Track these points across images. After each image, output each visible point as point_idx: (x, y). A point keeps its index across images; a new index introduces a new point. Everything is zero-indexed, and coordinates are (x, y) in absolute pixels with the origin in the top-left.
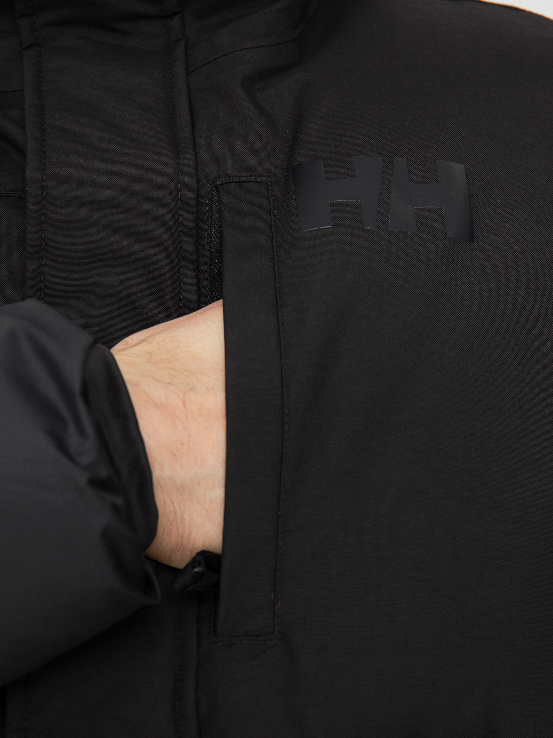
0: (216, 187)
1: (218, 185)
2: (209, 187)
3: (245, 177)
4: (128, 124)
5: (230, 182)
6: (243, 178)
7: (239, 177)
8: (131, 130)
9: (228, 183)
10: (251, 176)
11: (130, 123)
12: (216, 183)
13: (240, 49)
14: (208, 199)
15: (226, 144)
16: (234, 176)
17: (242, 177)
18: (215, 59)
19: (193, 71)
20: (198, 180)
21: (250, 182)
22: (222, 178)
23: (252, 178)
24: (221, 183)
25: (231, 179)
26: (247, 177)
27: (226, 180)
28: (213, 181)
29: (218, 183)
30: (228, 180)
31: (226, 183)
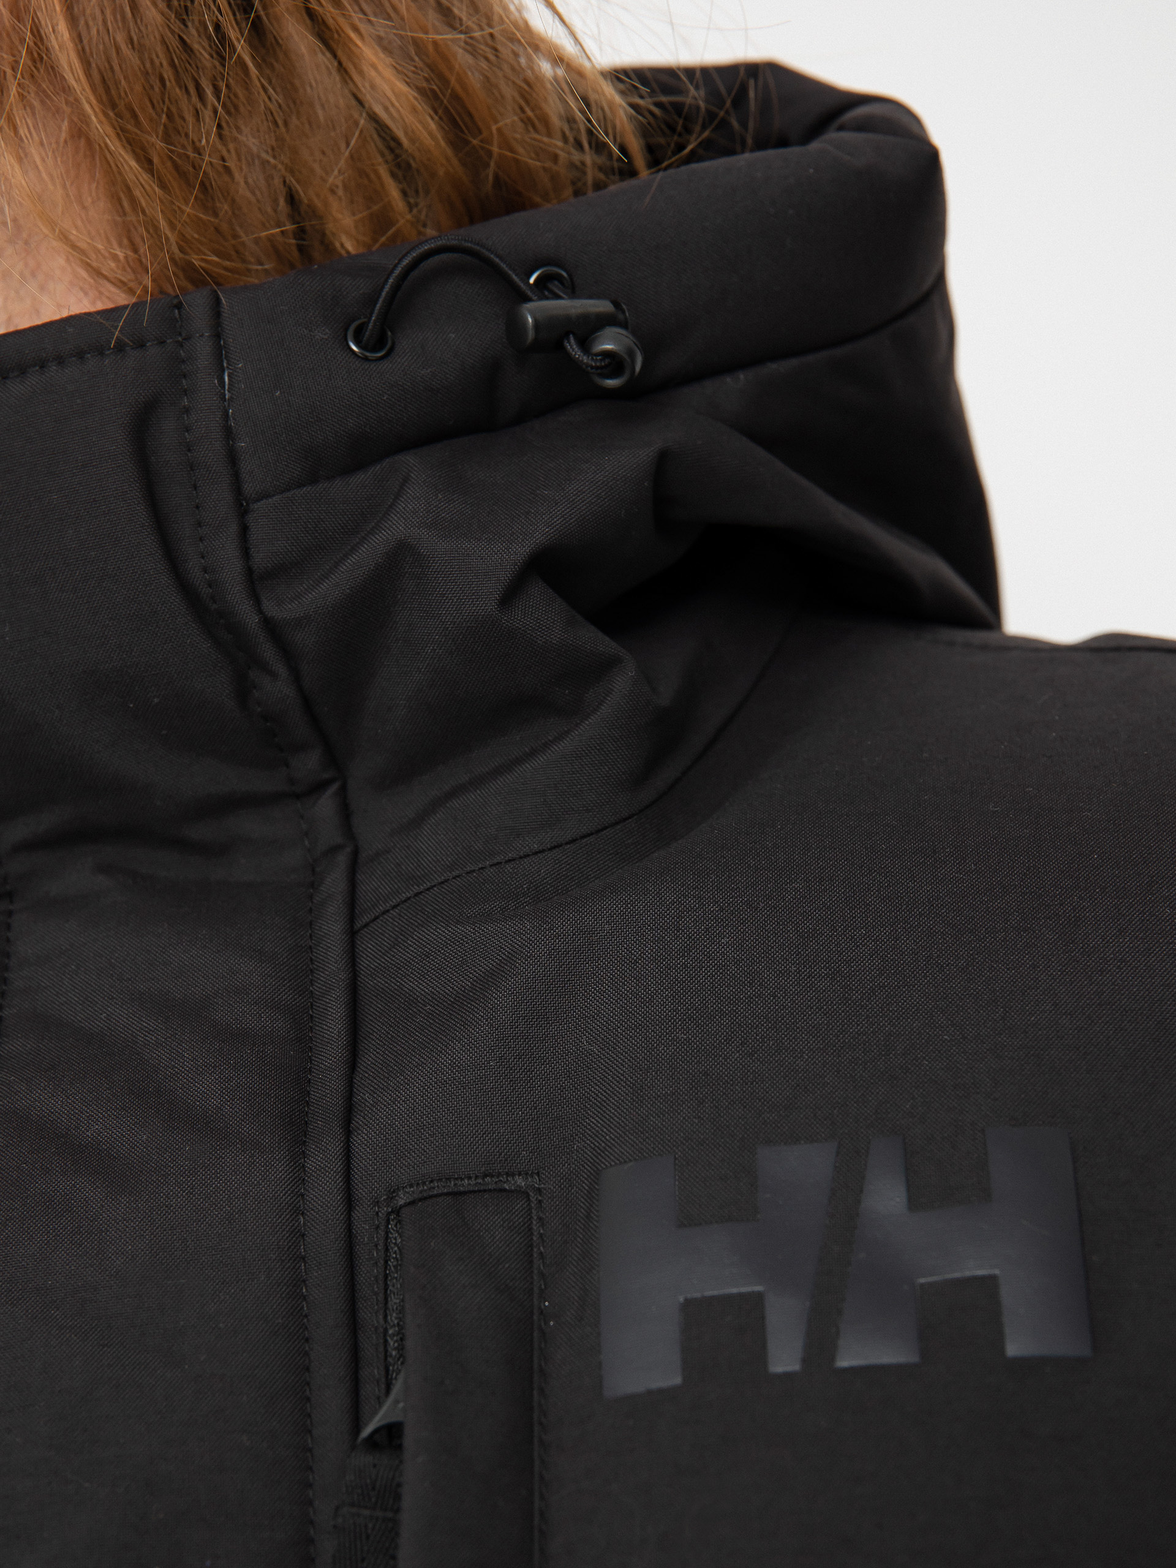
0: (397, 1211)
1: (401, 1207)
2: (377, 1213)
3: (470, 1178)
4: (187, 1080)
5: (431, 1197)
6: (466, 1181)
7: (457, 1179)
8: (192, 1096)
9: (425, 1198)
10: (486, 1176)
11: (192, 1079)
12: (397, 1200)
13: (480, 866)
14: (376, 1246)
15: (423, 1097)
16: (442, 1179)
17: (462, 1179)
18: (417, 895)
19: (366, 925)
20: (350, 1201)
21: (485, 1191)
22: (411, 1186)
23: (488, 1179)
24: (408, 1201)
25: (434, 1188)
26: (477, 1177)
27: (421, 1192)
28: (388, 1197)
29: (401, 1202)
30: (426, 1191)
31: (420, 1200)
